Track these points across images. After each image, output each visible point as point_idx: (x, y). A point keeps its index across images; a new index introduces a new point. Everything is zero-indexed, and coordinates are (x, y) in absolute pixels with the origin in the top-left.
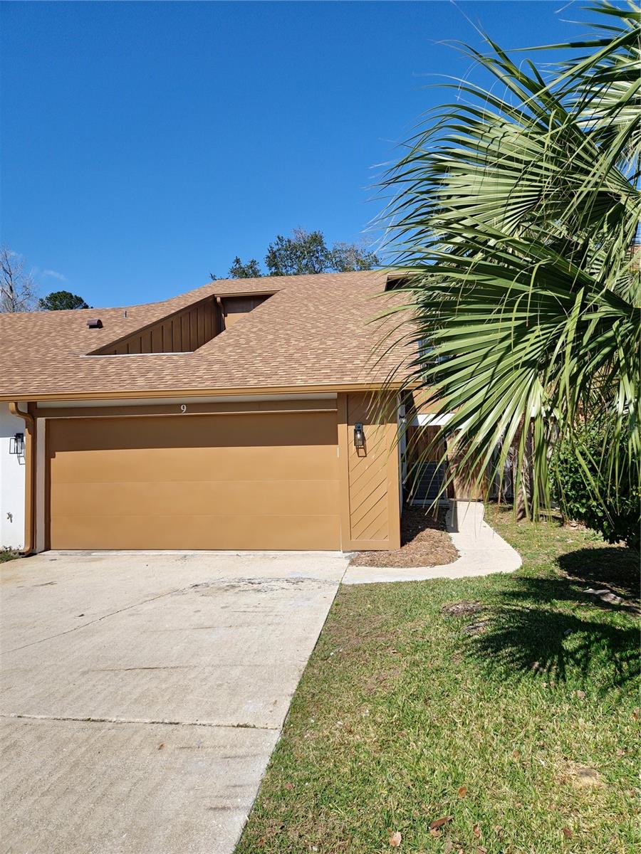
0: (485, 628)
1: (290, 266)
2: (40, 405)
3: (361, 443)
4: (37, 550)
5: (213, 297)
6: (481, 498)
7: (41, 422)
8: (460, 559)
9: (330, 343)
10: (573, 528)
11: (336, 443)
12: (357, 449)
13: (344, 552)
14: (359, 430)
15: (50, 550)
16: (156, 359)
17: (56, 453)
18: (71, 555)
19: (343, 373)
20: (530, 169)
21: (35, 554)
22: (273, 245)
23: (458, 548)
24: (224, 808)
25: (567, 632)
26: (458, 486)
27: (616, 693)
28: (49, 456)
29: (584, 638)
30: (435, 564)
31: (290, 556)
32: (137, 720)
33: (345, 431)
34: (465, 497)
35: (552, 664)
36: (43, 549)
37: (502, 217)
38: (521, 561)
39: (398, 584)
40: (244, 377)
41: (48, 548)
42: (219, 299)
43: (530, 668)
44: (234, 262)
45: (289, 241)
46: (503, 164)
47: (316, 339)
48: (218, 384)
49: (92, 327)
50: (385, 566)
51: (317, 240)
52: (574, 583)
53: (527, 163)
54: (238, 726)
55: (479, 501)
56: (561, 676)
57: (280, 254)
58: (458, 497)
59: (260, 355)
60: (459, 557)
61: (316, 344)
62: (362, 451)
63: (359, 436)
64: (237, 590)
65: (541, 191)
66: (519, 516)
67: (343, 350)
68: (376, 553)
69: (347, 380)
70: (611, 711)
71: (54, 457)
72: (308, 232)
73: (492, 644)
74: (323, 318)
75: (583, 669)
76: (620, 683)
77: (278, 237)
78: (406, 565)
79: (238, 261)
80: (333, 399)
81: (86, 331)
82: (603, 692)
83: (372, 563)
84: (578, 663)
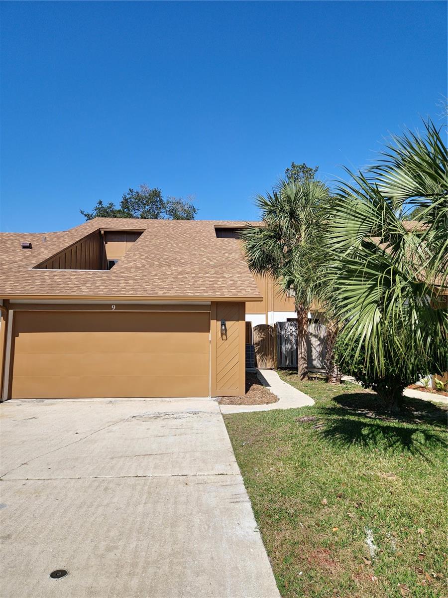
0: (322, 427)
1: (138, 210)
2: (11, 301)
3: (224, 332)
4: (4, 399)
5: (99, 231)
6: (273, 367)
7: (11, 312)
8: (280, 400)
9: (197, 270)
10: (333, 384)
11: (209, 332)
12: (222, 335)
13: (212, 398)
14: (223, 324)
15: (11, 399)
16: (85, 274)
17: (20, 334)
18: (29, 402)
19: (214, 290)
20: (367, 219)
21: (2, 402)
22: (126, 195)
23: (276, 394)
24: (237, 502)
25: (361, 427)
26: (259, 360)
27: (391, 449)
28: (15, 335)
29: (370, 429)
30: (268, 403)
31: (179, 400)
32: (164, 475)
33: (215, 325)
34: (264, 367)
35: (360, 440)
36: (7, 398)
37: (355, 237)
38: (314, 401)
39: (255, 413)
40: (153, 290)
41: (10, 398)
42: (102, 232)
43: (352, 442)
44: (98, 204)
45: (137, 193)
46: (356, 215)
47: (187, 267)
48: (138, 293)
49: (24, 247)
50: (240, 404)
51: (156, 194)
52: (350, 410)
53: (366, 217)
54: (219, 474)
55: (272, 369)
56: (366, 444)
57: (131, 201)
58: (259, 367)
59: (156, 275)
60: (279, 399)
61: (189, 270)
62: (224, 337)
63: (223, 327)
64: (162, 418)
65: (371, 228)
66: (301, 378)
67: (207, 275)
68: (232, 398)
69: (218, 294)
70: (392, 456)
71: (18, 336)
72: (151, 188)
73: (329, 433)
74: (185, 253)
75: (374, 441)
76: (391, 446)
77: (130, 190)
78: (252, 404)
79: (100, 203)
80: (207, 305)
81: (19, 250)
82: (385, 449)
83: (232, 403)
84: (371, 439)
